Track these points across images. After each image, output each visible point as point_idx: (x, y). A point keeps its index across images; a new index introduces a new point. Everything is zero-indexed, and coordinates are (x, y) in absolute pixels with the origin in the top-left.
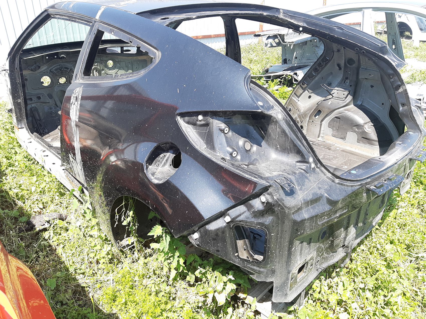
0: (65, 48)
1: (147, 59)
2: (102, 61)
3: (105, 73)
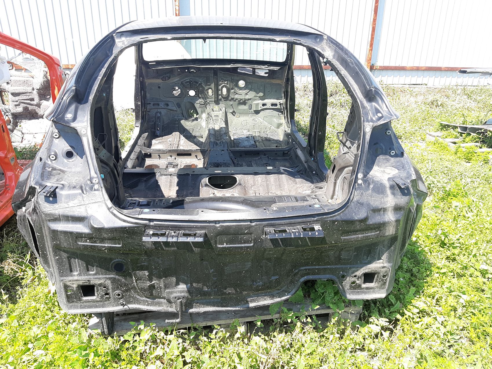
0: (198, 63)
2: (233, 80)
3: (235, 92)
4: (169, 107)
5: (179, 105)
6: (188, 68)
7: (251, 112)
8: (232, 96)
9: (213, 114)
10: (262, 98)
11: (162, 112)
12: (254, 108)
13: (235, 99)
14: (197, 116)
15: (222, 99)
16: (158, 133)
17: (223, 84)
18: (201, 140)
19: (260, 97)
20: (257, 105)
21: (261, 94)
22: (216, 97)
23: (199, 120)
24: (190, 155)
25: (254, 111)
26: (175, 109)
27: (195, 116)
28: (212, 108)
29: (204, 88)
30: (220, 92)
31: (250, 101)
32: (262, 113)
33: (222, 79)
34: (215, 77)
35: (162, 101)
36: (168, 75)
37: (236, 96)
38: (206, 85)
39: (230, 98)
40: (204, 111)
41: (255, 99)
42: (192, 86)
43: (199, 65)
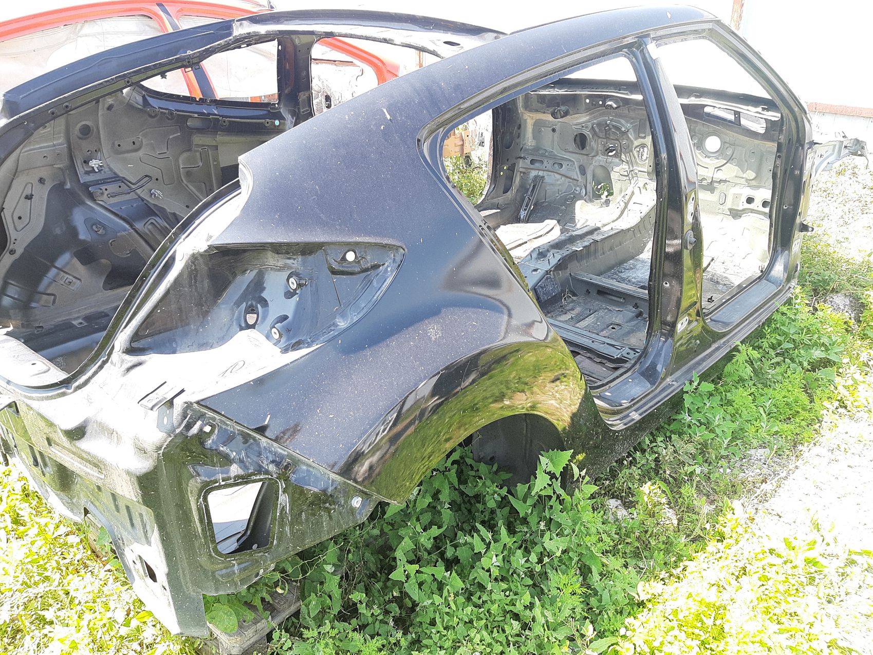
4: (562, 171)
5: (582, 170)
6: (605, 98)
7: (723, 210)
10: (750, 184)
14: (611, 198)
19: (746, 180)
20: (737, 197)
21: (751, 174)
23: (611, 206)
25: (731, 210)
26: (573, 175)
27: (605, 195)
28: (639, 185)
29: (633, 143)
31: (724, 186)
32: (744, 217)
35: (552, 156)
36: (563, 108)
38: (639, 137)
41: (736, 184)
42: (609, 134)
43: (627, 94)
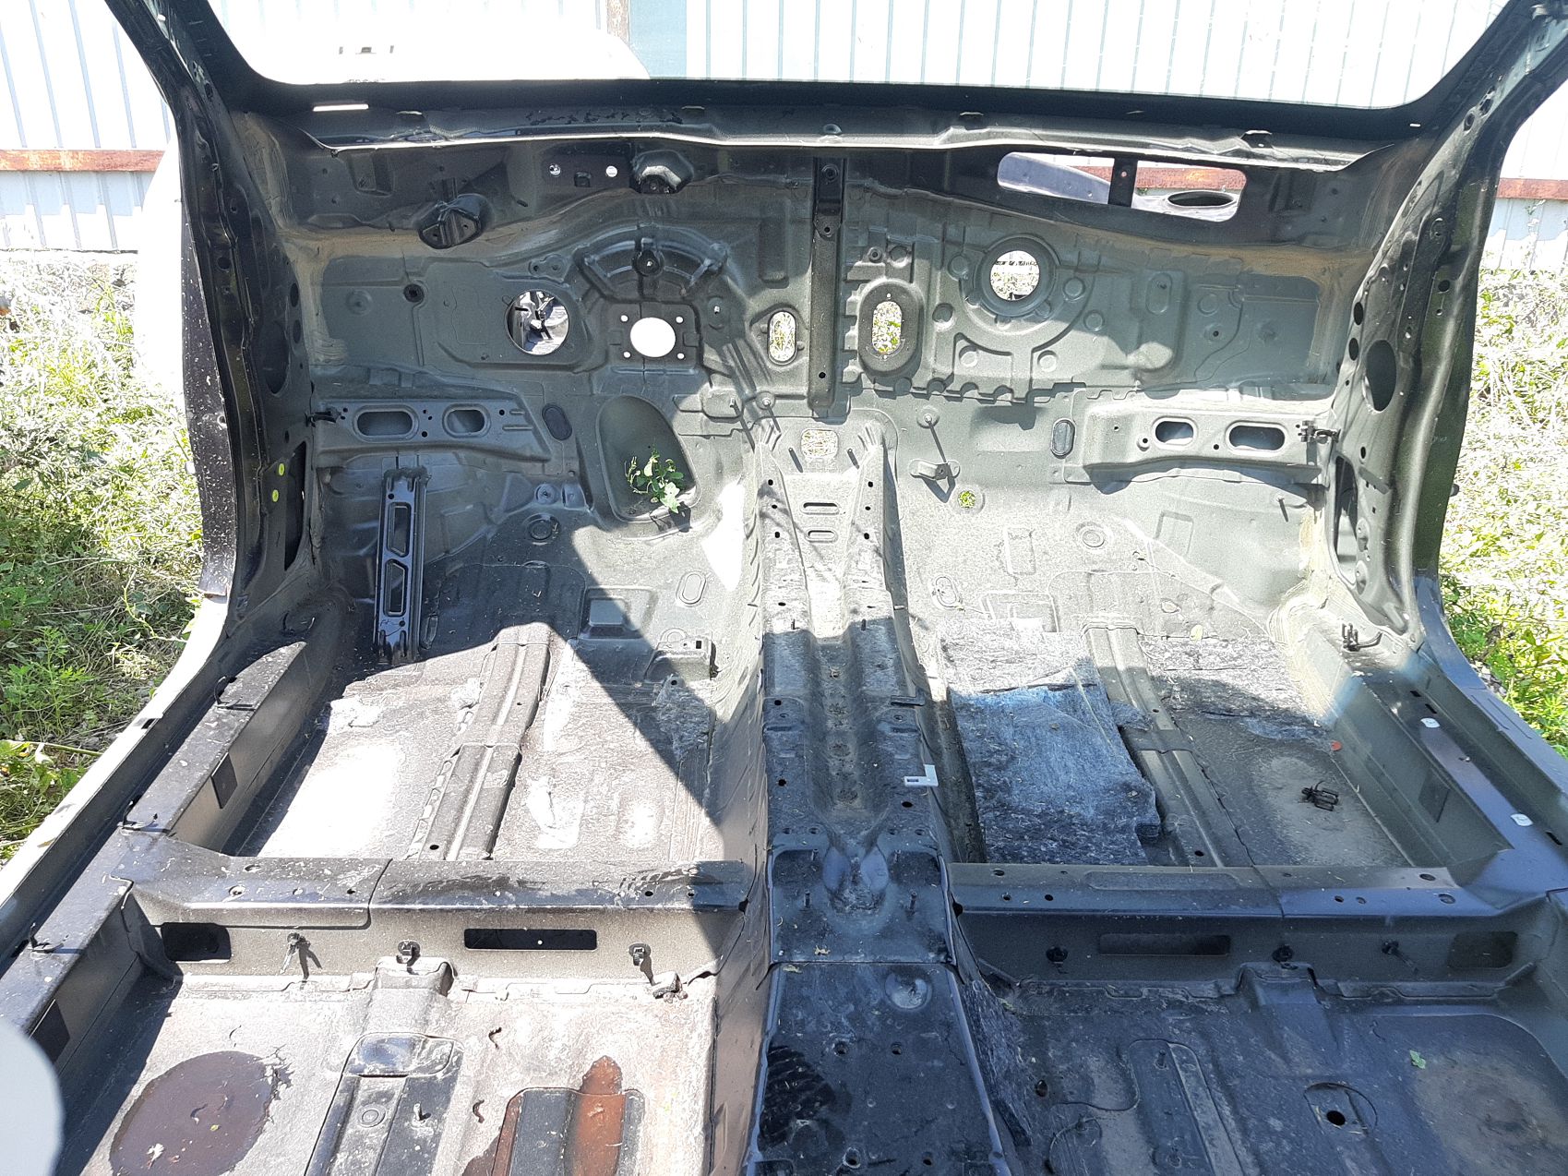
0: (699, 117)
1: (1325, 281)
2: (951, 250)
3: (960, 336)
4: (485, 437)
5: (558, 423)
6: (624, 153)
7: (1068, 472)
8: (935, 362)
9: (797, 488)
10: (1156, 382)
11: (433, 471)
12: (1090, 451)
13: (955, 386)
14: (687, 498)
15: (867, 382)
16: (391, 628)
17: (878, 273)
18: (701, 688)
19: (1139, 372)
20: (1117, 426)
21: (1155, 354)
22: (826, 370)
23: (696, 525)
24: (586, 941)
25: (1090, 469)
26: (525, 442)
27: (671, 497)
28: (787, 443)
29: (740, 307)
30: (854, 332)
31: (1063, 403)
32: (1141, 485)
33: (873, 240)
34: (827, 221)
35: (436, 392)
36: (470, 202)
37: (970, 366)
38: (761, 282)
39: (921, 379)
40: (738, 465)
41: (1106, 389)
42: (654, 285)
43: (709, 134)
